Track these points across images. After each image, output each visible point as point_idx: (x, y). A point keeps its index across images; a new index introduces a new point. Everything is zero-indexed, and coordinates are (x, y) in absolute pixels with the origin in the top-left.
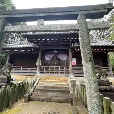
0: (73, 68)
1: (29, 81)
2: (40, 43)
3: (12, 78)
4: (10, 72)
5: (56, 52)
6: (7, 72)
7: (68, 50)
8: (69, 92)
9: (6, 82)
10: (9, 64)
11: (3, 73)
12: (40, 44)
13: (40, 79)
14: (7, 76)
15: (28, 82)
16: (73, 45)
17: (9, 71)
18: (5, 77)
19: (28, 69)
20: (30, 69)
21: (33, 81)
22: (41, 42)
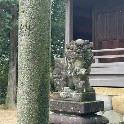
3: (98, 99)
4: (87, 74)
6: (77, 76)
9: (82, 115)
10: (79, 41)
11: (66, 79)
14: (82, 91)
17: (83, 71)
18: (74, 94)
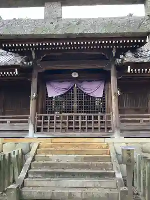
0: (121, 117)
1: (12, 153)
2: (33, 53)
5: (75, 75)
7: (108, 70)
8: (114, 175)
12: (34, 55)
13: (39, 147)
15: (10, 154)
16: (123, 60)
19: (6, 122)
20: (11, 122)
21: (20, 152)
22: (36, 52)
